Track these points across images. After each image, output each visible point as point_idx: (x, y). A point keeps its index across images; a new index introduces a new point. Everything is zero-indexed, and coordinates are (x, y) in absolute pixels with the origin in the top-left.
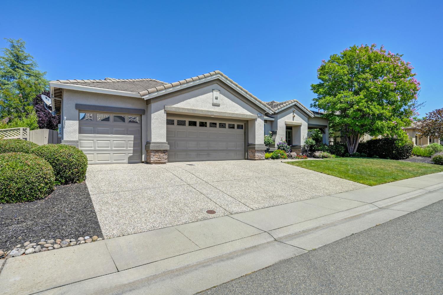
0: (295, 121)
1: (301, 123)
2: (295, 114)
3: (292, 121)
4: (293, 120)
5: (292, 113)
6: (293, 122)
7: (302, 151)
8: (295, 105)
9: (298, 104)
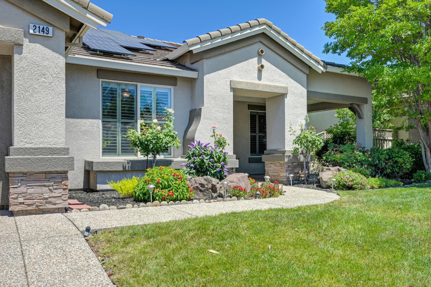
0: (263, 82)
1: (286, 88)
2: (264, 62)
3: (257, 82)
4: (260, 78)
5: (256, 59)
6: (258, 85)
7: (289, 166)
8: (263, 35)
9: (272, 31)
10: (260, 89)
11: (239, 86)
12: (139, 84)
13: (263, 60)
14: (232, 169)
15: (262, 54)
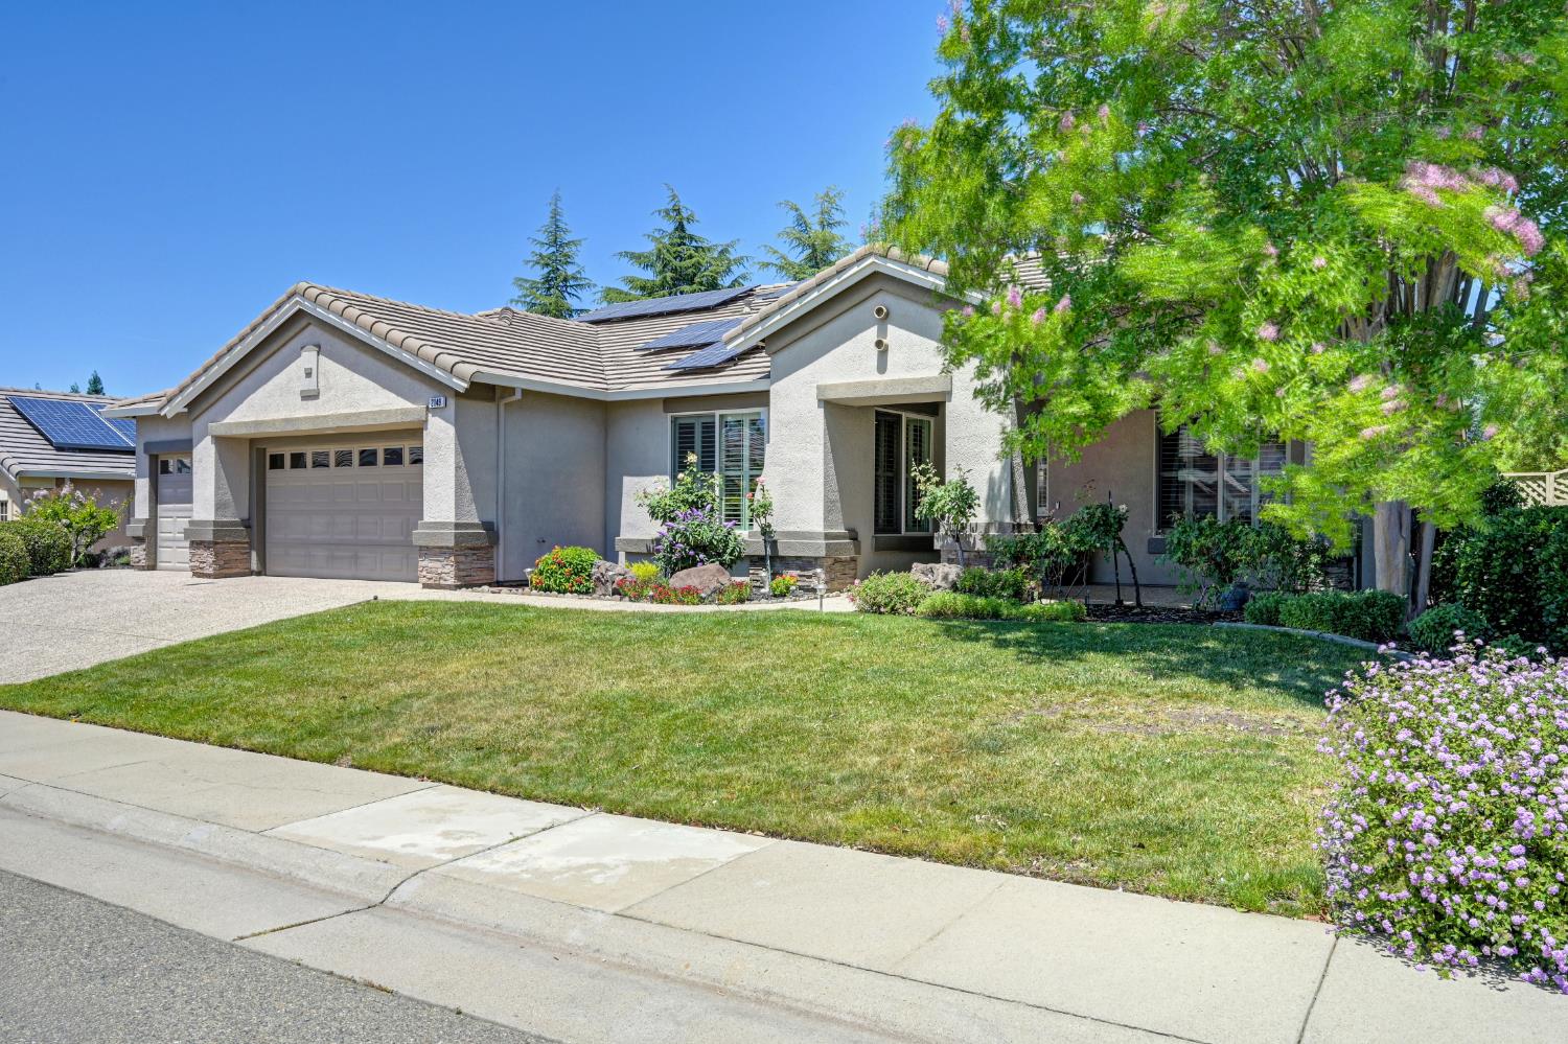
1: (947, 380)
2: (894, 334)
3: (877, 377)
5: (875, 329)
6: (874, 385)
8: (875, 276)
9: (889, 265)
11: (831, 395)
12: (718, 413)
13: (890, 328)
14: (816, 558)
15: (884, 316)
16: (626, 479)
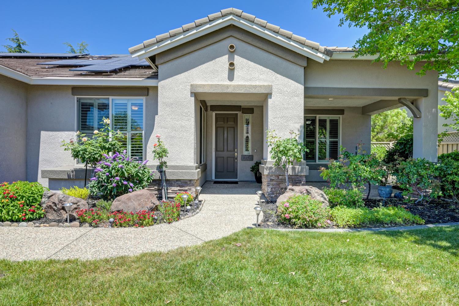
0: (236, 82)
1: (270, 87)
2: (238, 60)
3: (228, 83)
4: (231, 77)
5: (227, 57)
6: (227, 87)
7: (272, 180)
8: (231, 27)
9: (241, 21)
10: (230, 90)
11: (200, 90)
12: (111, 98)
13: (236, 57)
14: (190, 180)
15: (232, 50)
16: (43, 133)
